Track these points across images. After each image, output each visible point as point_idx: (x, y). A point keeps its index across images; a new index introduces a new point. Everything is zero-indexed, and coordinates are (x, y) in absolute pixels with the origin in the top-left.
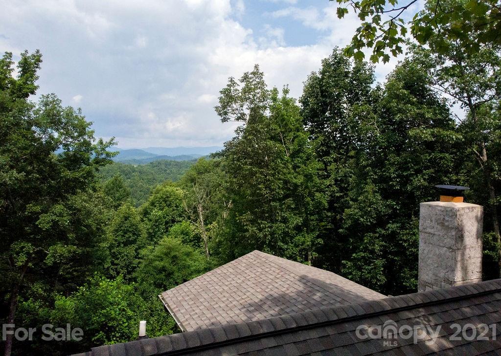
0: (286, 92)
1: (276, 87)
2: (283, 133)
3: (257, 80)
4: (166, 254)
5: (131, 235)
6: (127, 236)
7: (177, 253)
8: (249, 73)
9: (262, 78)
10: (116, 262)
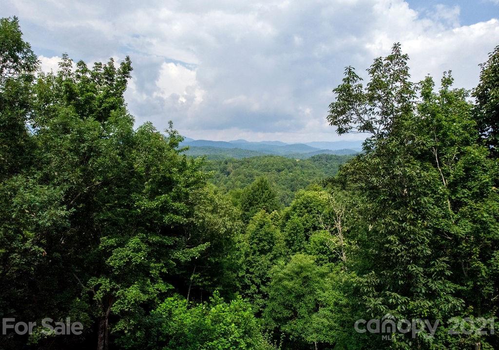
0: (447, 82)
1: (430, 76)
2: (439, 148)
3: (397, 68)
4: (297, 274)
5: (266, 243)
6: (262, 244)
7: (309, 274)
8: (383, 59)
9: (405, 63)
10: (251, 270)
